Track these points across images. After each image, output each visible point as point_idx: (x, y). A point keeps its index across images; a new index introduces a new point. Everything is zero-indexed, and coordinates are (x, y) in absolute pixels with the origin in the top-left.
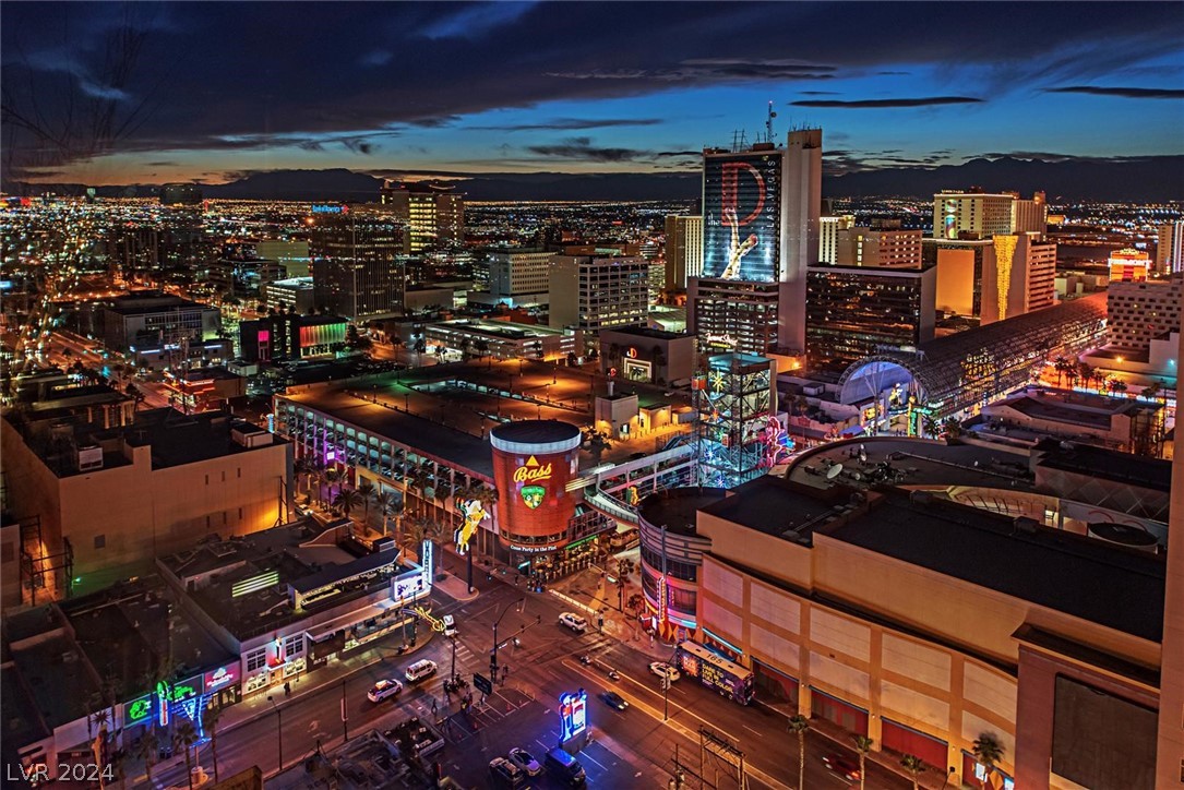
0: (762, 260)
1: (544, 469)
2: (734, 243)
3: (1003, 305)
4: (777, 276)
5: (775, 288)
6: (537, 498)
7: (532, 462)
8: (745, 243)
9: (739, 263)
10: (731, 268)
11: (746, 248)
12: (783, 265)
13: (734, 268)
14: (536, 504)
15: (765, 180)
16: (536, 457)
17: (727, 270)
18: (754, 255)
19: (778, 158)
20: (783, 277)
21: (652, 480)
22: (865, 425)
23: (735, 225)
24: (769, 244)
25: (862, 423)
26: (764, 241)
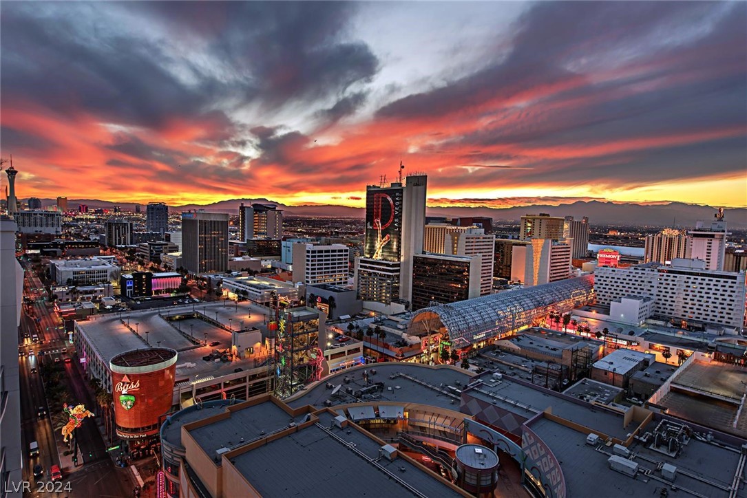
0: (392, 249)
1: (134, 384)
2: (379, 239)
3: (536, 278)
4: (399, 259)
5: (399, 265)
6: (129, 403)
7: (126, 379)
8: (384, 239)
9: (381, 251)
10: (377, 253)
11: (385, 242)
12: (402, 253)
13: (379, 253)
14: (129, 407)
15: (394, 204)
16: (128, 376)
17: (375, 254)
18: (388, 246)
19: (401, 191)
20: (402, 259)
21: (245, 387)
22: (424, 349)
23: (380, 228)
24: (395, 240)
25: (422, 347)
26: (393, 238)
